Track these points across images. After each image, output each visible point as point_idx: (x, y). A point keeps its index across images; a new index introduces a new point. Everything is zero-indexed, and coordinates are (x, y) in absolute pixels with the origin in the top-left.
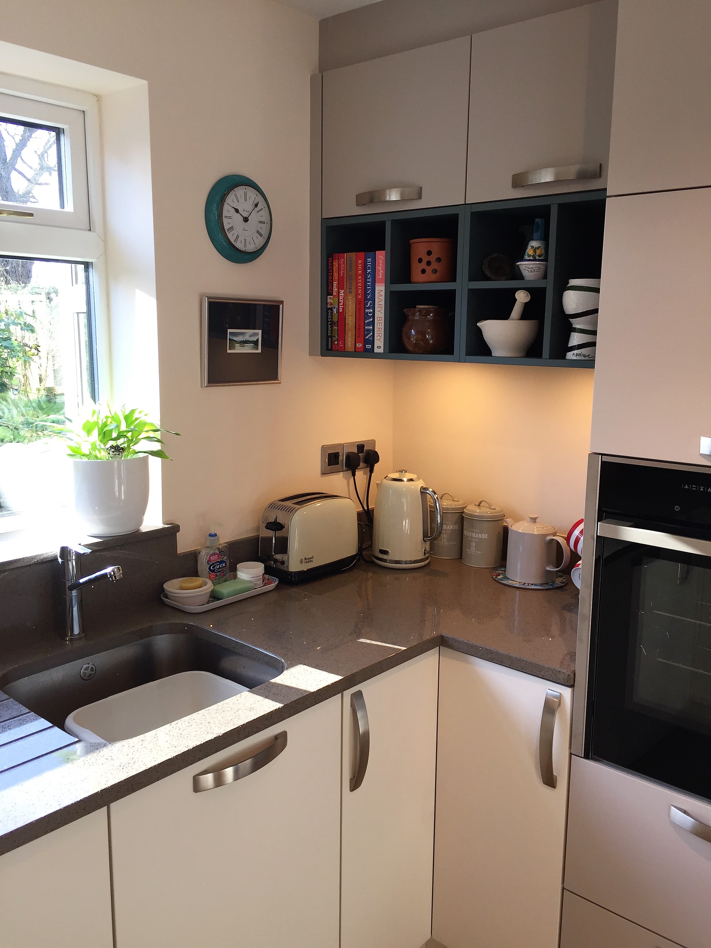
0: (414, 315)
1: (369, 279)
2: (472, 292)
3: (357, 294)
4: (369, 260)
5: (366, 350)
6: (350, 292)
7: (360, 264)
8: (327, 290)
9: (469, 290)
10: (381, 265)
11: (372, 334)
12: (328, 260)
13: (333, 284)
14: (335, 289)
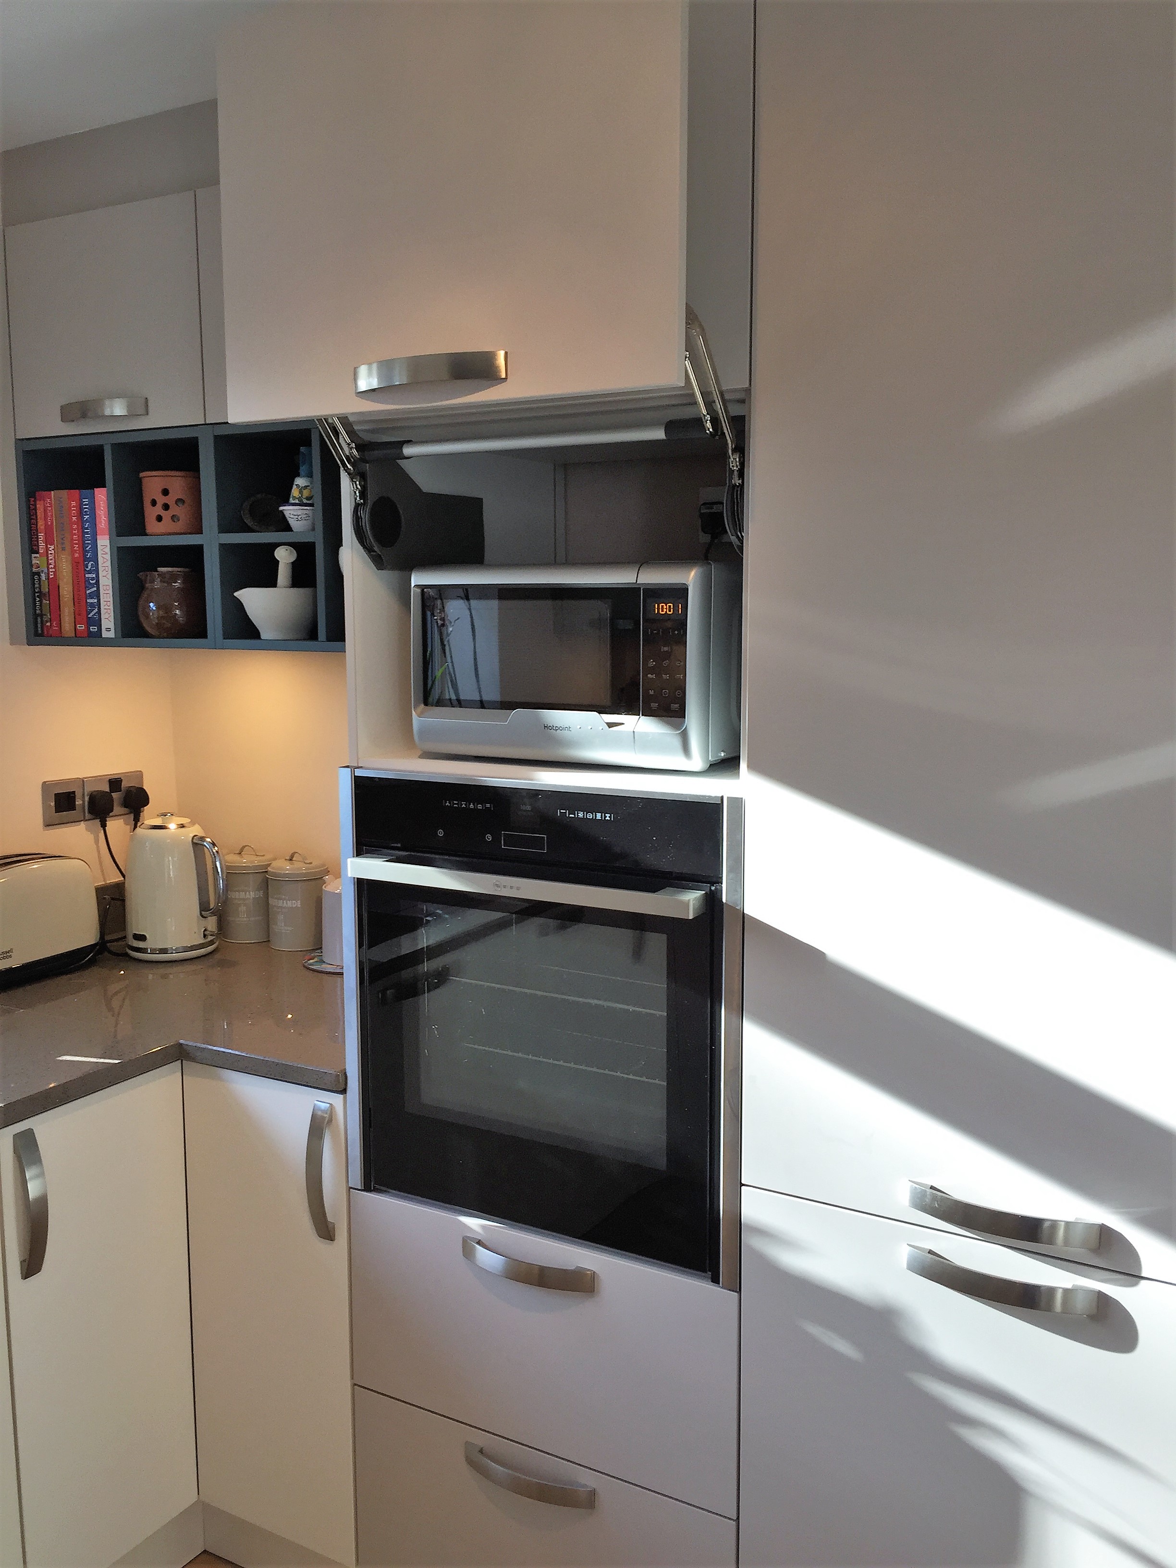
0: (152, 581)
1: (87, 529)
2: (226, 549)
3: (73, 552)
4: (86, 501)
5: (91, 635)
6: (63, 549)
7: (74, 507)
8: (31, 546)
9: (221, 545)
10: (102, 508)
11: (96, 610)
12: (29, 501)
13: (38, 537)
14: (41, 543)
